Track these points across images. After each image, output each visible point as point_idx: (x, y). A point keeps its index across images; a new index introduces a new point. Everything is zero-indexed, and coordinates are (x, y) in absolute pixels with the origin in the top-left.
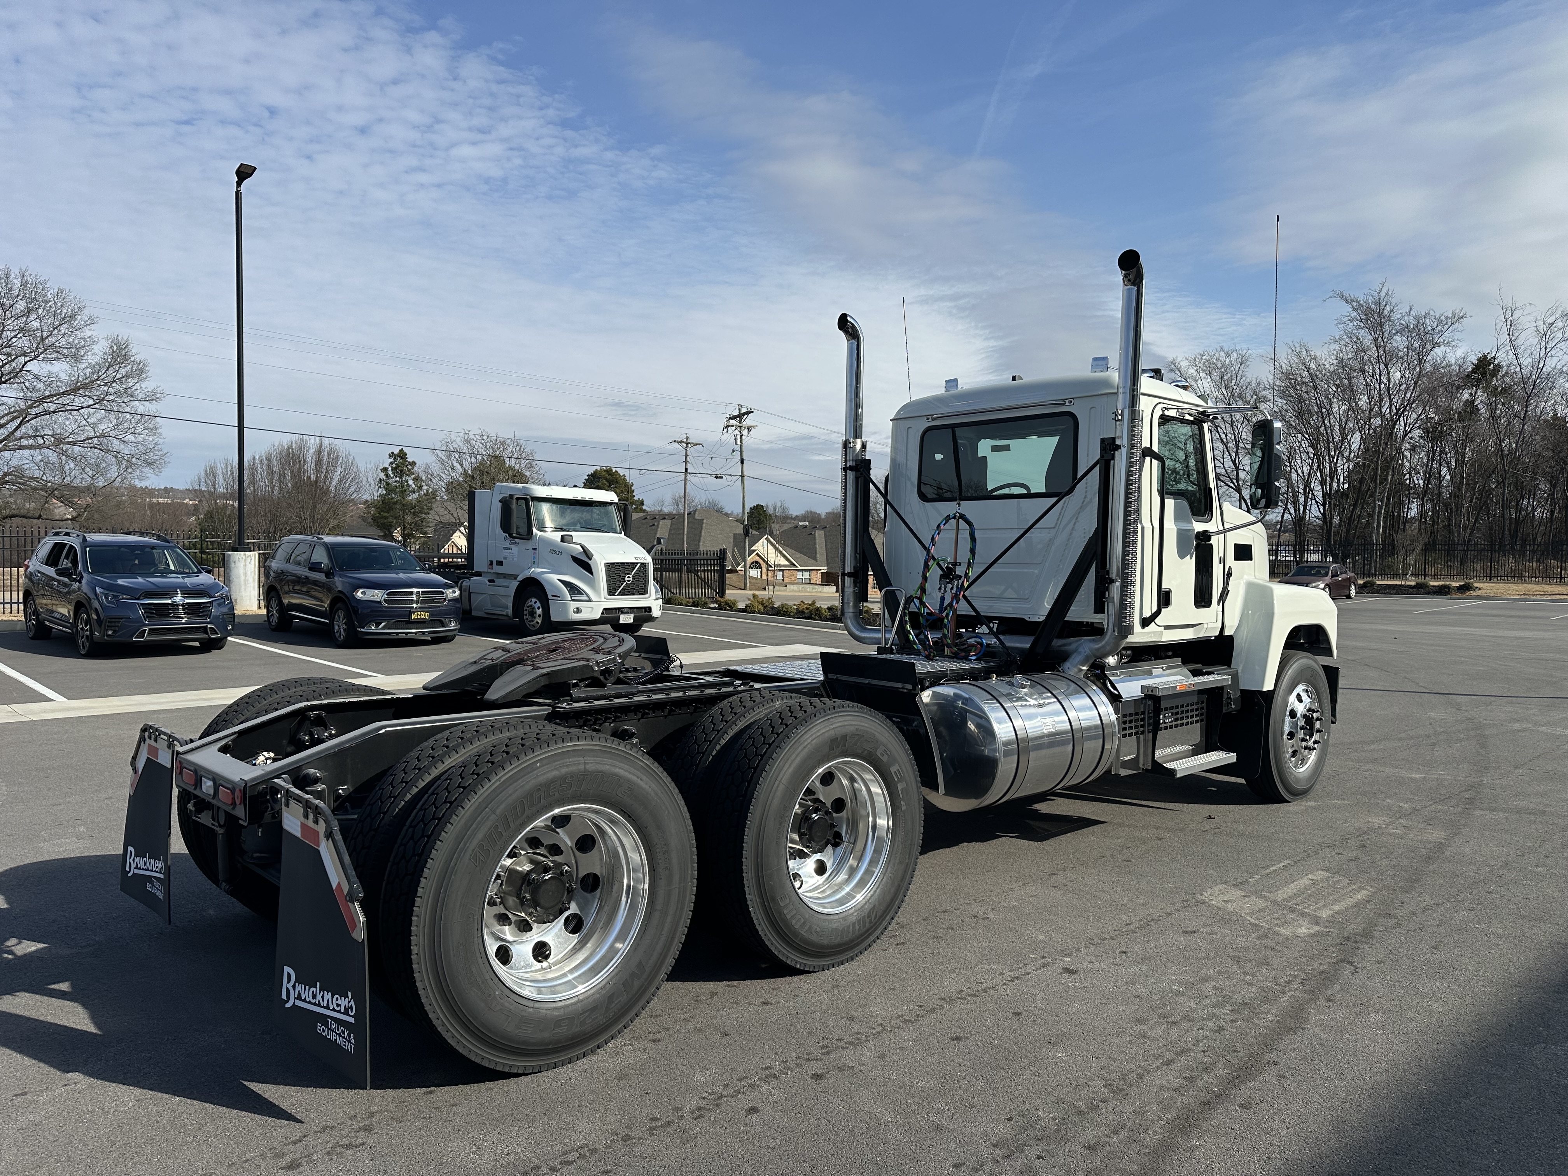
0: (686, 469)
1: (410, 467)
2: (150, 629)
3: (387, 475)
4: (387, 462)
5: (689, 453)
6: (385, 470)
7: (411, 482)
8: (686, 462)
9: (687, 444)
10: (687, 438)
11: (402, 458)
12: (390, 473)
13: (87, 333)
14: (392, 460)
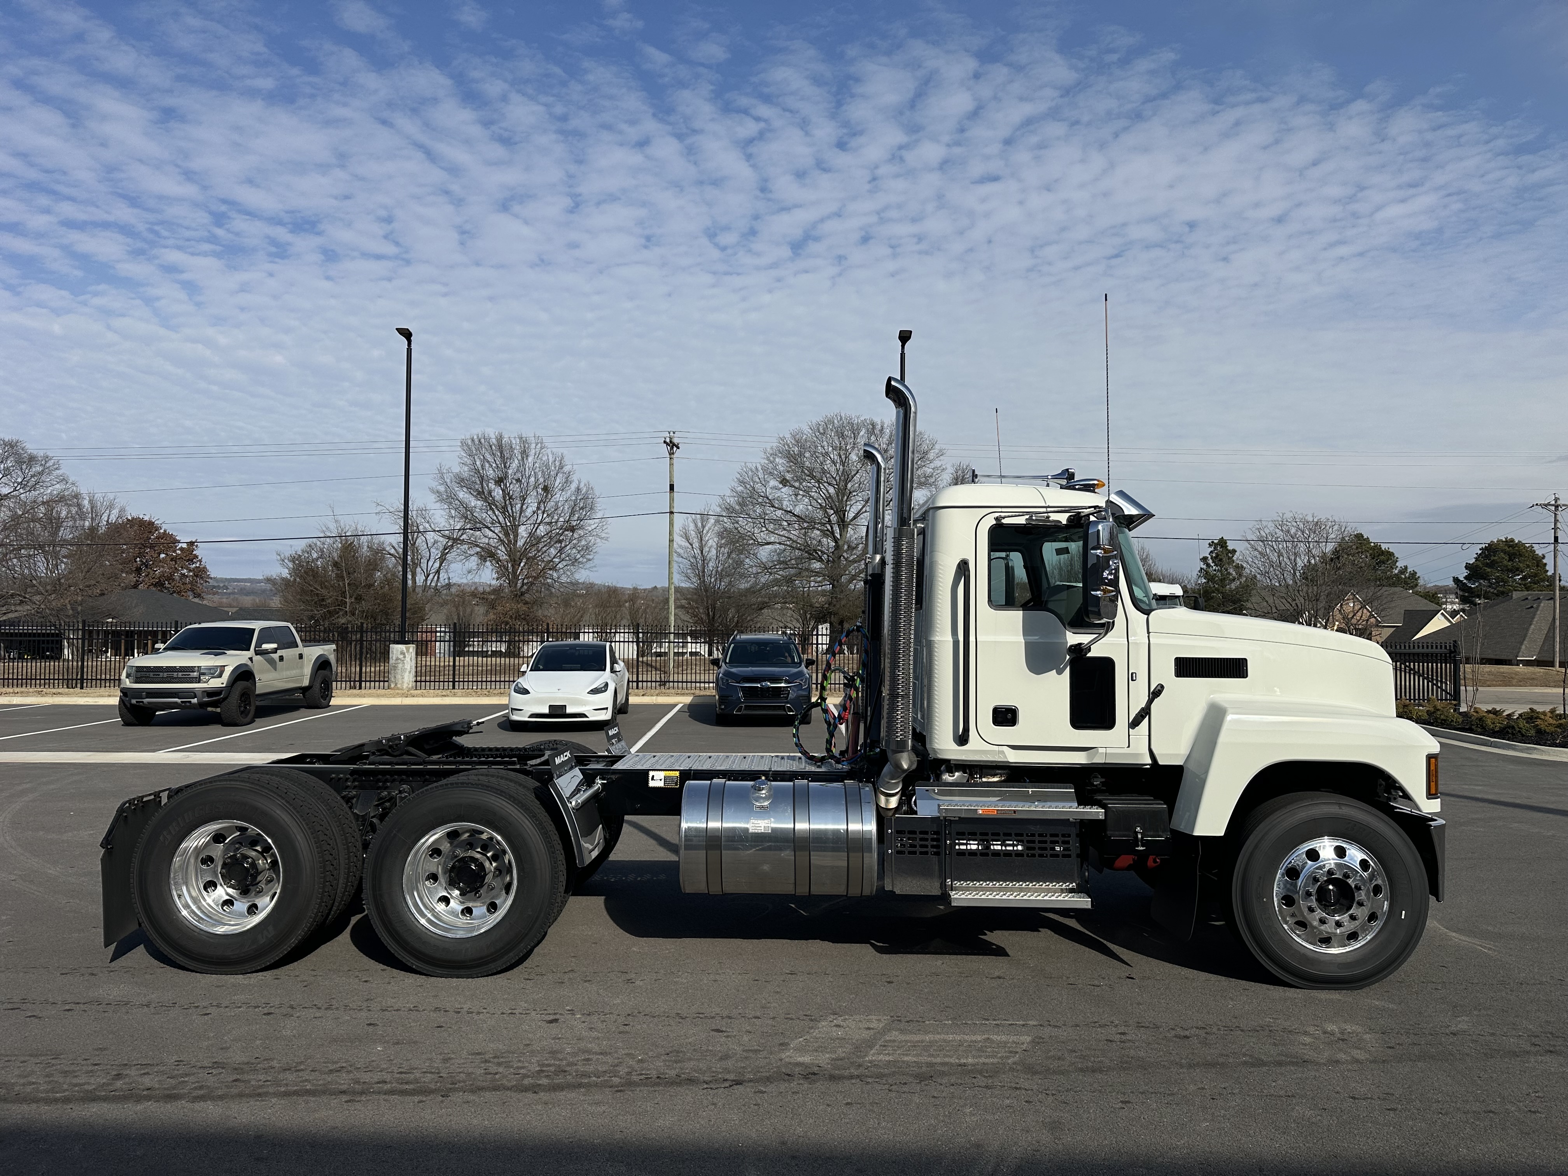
0: (1556, 539)
1: (1230, 555)
2: (745, 706)
3: (1208, 565)
4: (1206, 551)
5: (1559, 518)
6: (1204, 559)
7: (1231, 571)
8: (1555, 529)
9: (1557, 507)
10: (1556, 500)
11: (1222, 547)
12: (1210, 561)
13: (937, 463)
14: (1212, 549)
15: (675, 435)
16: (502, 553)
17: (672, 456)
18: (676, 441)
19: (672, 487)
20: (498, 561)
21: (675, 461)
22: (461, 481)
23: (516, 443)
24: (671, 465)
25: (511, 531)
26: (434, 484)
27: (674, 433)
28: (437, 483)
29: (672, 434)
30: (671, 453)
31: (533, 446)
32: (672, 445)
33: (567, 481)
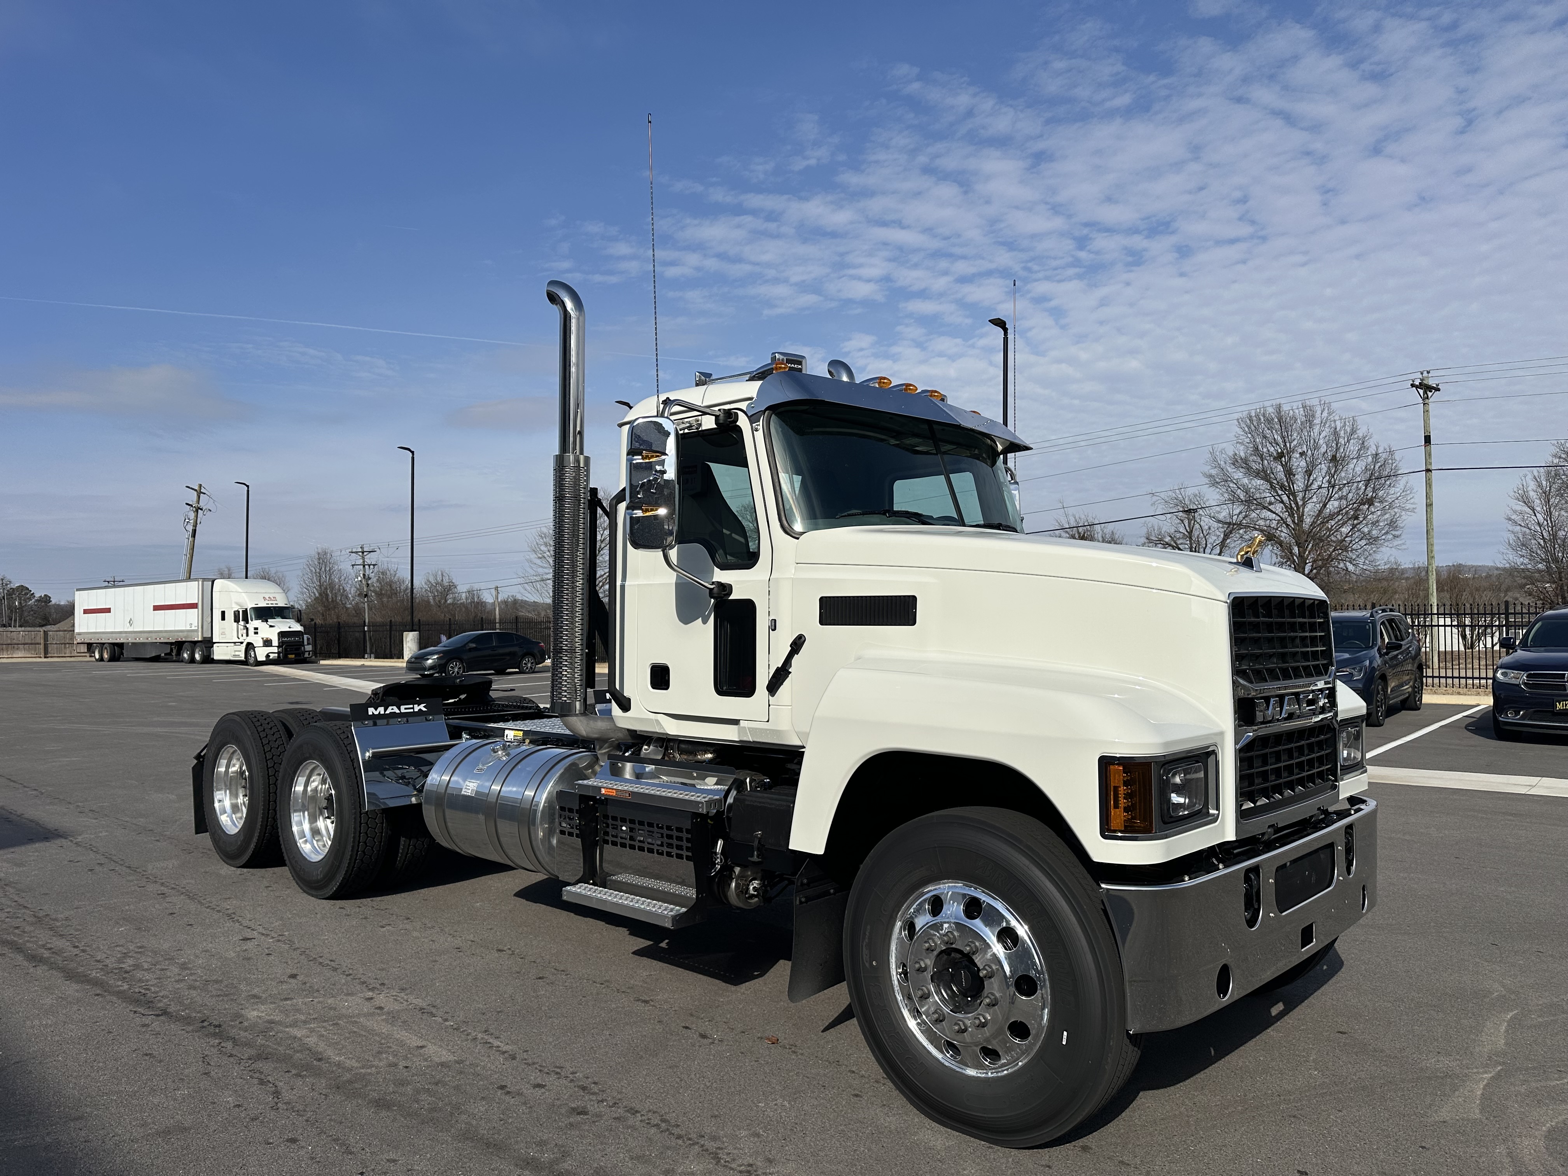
15: (1430, 375)
16: (1284, 534)
17: (1427, 401)
18: (1432, 382)
19: (1428, 440)
20: (1281, 543)
21: (1431, 407)
22: (1238, 462)
23: (1300, 413)
24: (1426, 412)
25: (1295, 511)
26: (1208, 469)
27: (1428, 372)
28: (1210, 467)
29: (1425, 374)
30: (1425, 398)
31: (1319, 412)
32: (1426, 388)
33: (1363, 446)
